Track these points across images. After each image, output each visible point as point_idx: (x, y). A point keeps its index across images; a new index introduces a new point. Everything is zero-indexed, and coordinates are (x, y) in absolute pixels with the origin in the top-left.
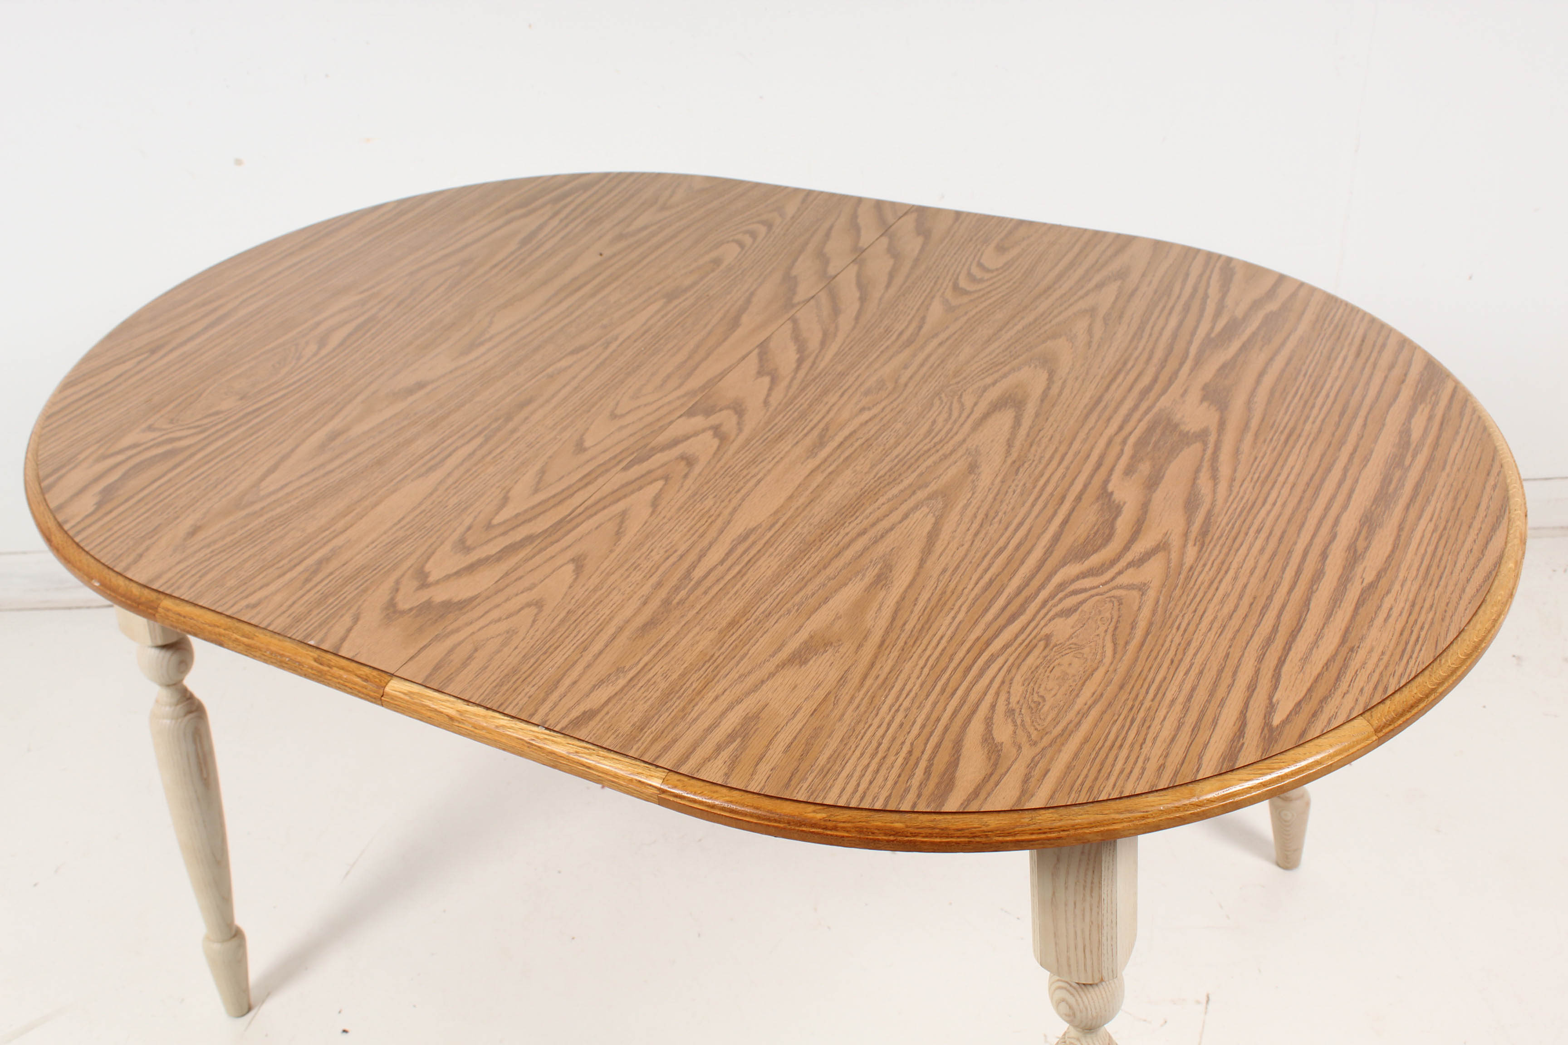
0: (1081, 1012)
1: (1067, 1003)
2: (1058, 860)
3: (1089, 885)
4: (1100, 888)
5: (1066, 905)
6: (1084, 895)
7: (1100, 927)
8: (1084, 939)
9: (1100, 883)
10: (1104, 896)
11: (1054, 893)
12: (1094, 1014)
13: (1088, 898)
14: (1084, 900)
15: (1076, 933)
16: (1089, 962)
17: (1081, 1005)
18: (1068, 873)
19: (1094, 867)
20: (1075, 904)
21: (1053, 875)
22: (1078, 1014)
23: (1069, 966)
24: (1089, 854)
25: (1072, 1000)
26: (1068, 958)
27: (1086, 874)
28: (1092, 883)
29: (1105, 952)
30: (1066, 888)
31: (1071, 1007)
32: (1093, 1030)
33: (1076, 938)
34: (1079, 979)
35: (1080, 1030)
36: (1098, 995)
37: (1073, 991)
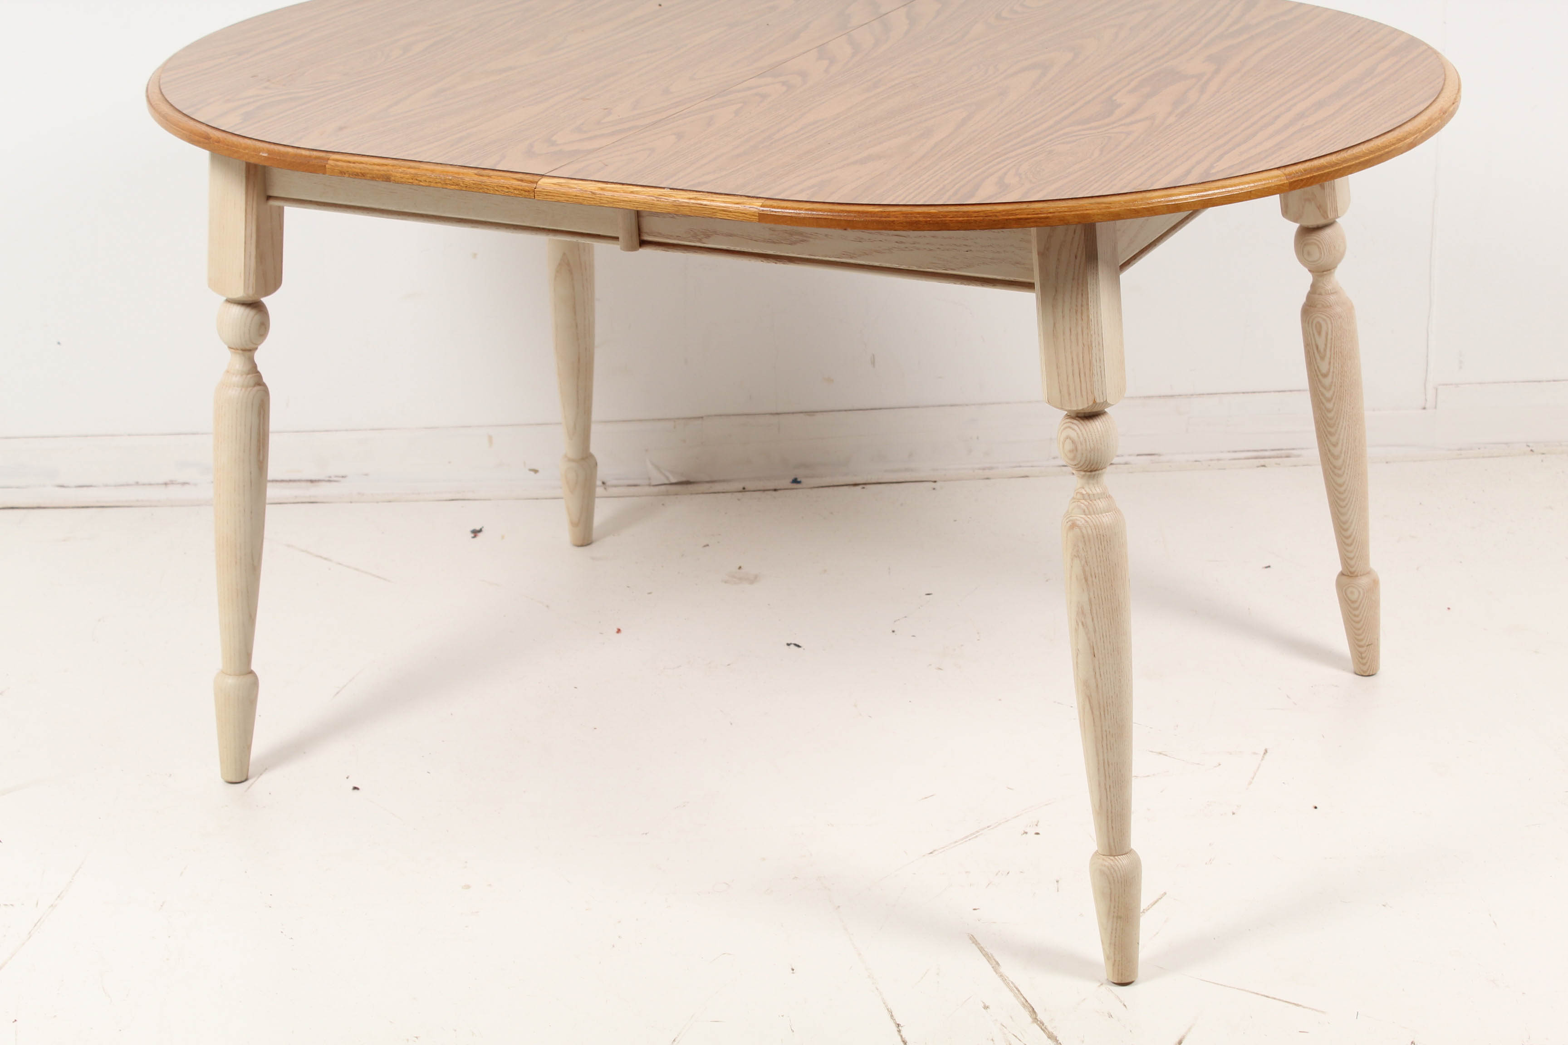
0: (1081, 444)
1: (1070, 439)
2: (1056, 291)
3: (1079, 310)
4: (1088, 309)
5: (1064, 333)
6: (1077, 319)
7: (1090, 347)
8: (1079, 364)
9: (1088, 304)
10: (1091, 317)
11: (1055, 324)
12: (1092, 446)
13: (1080, 322)
14: (1077, 324)
15: (1072, 359)
16: (1084, 385)
17: (1082, 438)
18: (1064, 302)
19: (1082, 290)
20: (1070, 330)
21: (1053, 307)
22: (1079, 448)
23: (1069, 394)
24: (1078, 279)
25: (1073, 434)
26: (1068, 386)
27: (1077, 298)
28: (1082, 306)
29: (1095, 372)
30: (1063, 317)
31: (1073, 442)
32: (1095, 471)
33: (1073, 364)
34: (1077, 405)
35: (1083, 473)
36: (1096, 425)
37: (1075, 427)
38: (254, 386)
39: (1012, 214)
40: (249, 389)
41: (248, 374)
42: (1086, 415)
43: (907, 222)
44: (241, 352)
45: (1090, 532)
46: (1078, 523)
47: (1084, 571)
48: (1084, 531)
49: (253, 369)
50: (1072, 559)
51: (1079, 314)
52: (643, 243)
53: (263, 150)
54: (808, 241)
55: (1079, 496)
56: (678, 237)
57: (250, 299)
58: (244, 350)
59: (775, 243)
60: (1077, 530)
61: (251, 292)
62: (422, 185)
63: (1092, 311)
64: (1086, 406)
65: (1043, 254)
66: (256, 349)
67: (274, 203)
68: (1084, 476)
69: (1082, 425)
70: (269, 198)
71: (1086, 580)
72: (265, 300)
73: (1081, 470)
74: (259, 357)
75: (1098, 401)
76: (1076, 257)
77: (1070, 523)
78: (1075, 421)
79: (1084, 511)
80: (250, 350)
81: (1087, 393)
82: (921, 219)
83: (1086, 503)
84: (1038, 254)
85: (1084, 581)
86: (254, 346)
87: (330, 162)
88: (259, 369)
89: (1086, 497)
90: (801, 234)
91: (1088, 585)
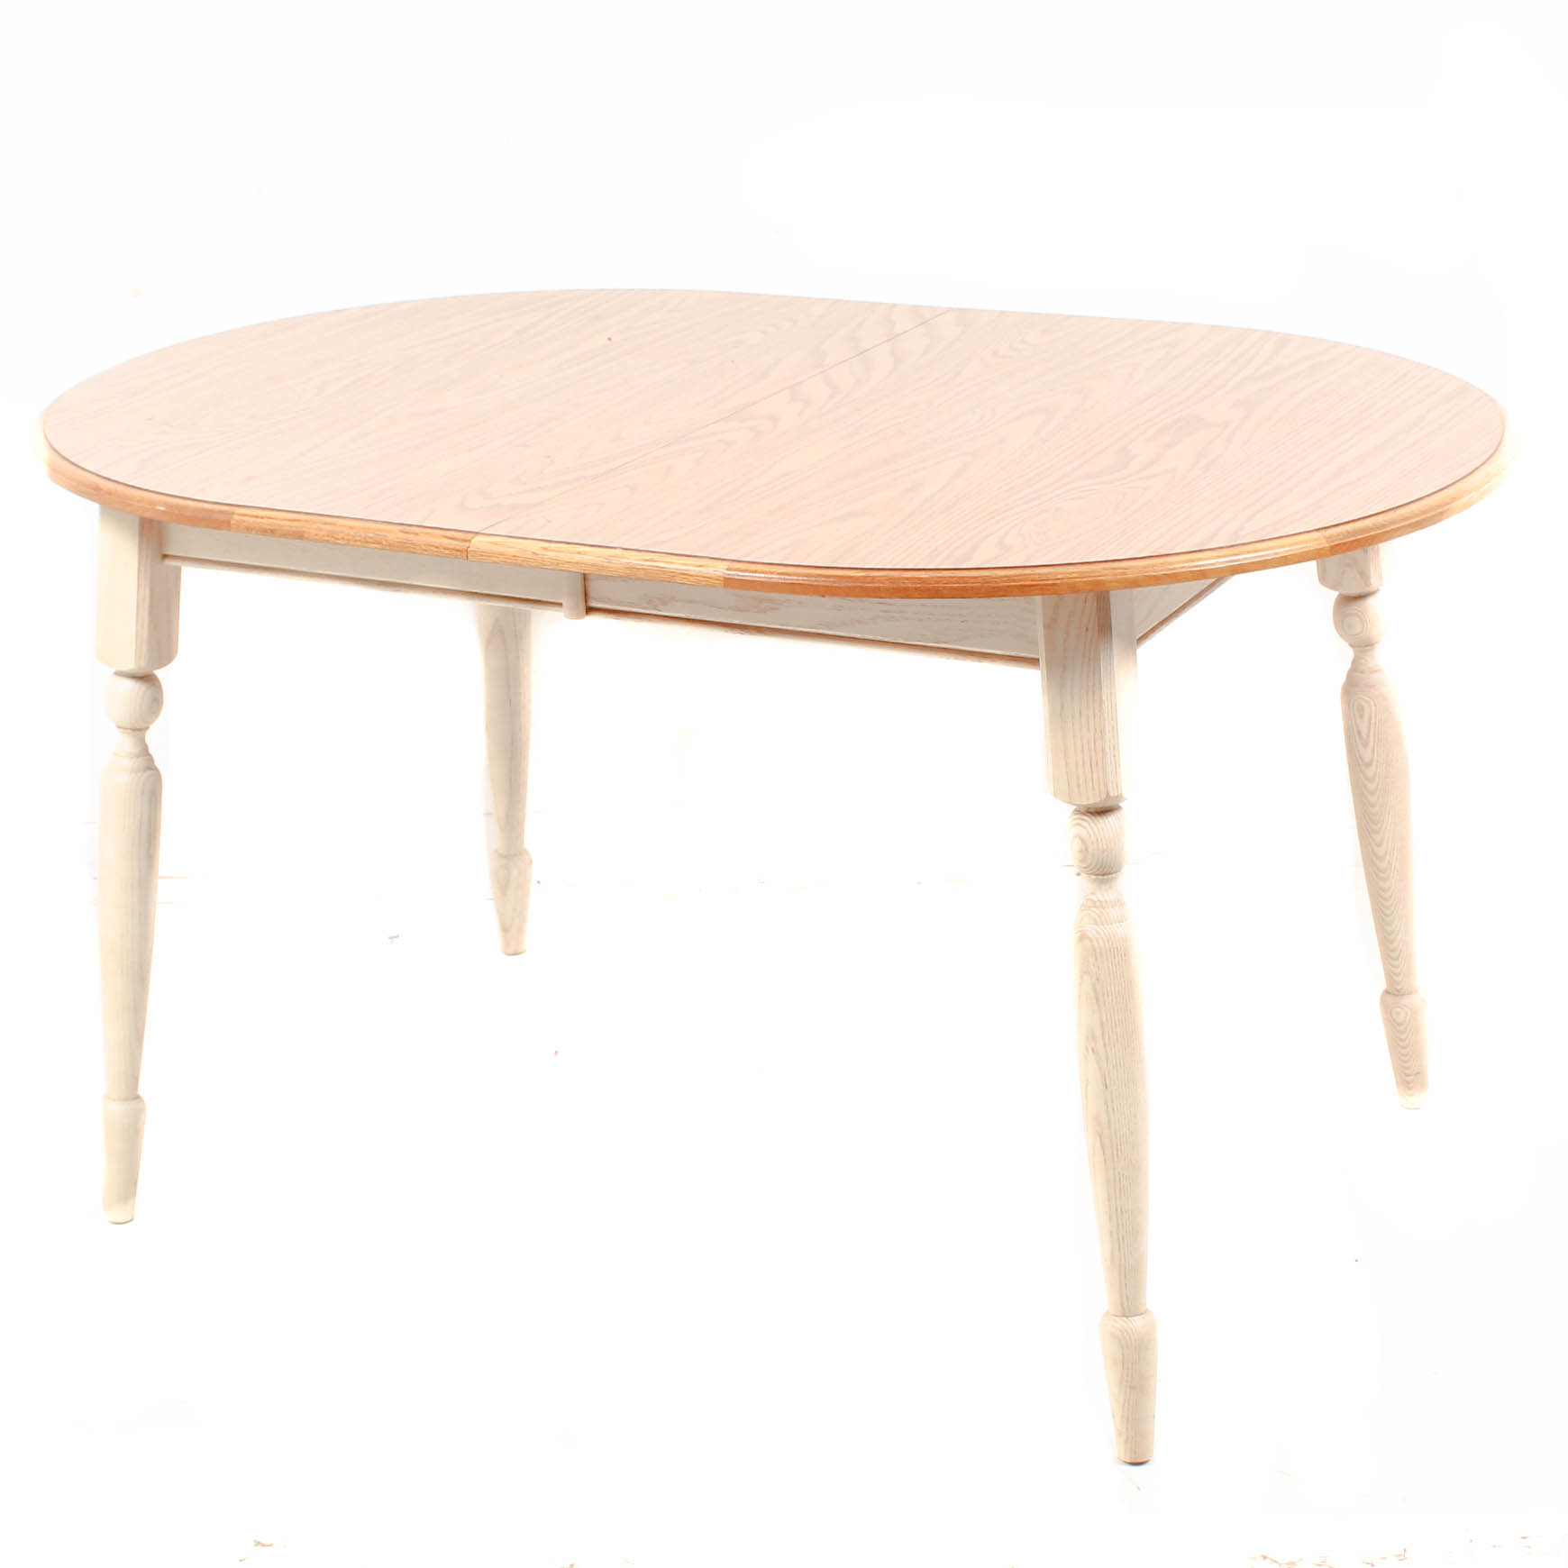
1: (1080, 837)
2: (1064, 668)
3: (1091, 690)
4: (1100, 688)
5: (1073, 717)
6: (1087, 701)
7: (1103, 732)
8: (1090, 751)
9: (1100, 683)
10: (1104, 698)
11: (1062, 708)
12: (1105, 847)
13: (1091, 703)
14: (1088, 706)
15: (1082, 745)
16: (1095, 775)
17: (1093, 837)
18: (1073, 680)
20: (1080, 713)
21: (1060, 684)
22: (1090, 847)
23: (1079, 786)
25: (1084, 833)
26: (1078, 778)
27: (1088, 677)
28: (1094, 685)
29: (1108, 761)
30: (1072, 697)
31: (1083, 841)
32: (1109, 874)
33: (1083, 751)
34: (1088, 799)
35: (1094, 877)
36: (1109, 821)
37: (1084, 824)
38: (145, 771)
39: (1014, 581)
40: (139, 774)
41: (138, 756)
42: (1099, 810)
43: (894, 589)
44: (129, 731)
45: (1101, 943)
46: (1089, 934)
47: (1095, 990)
48: (1095, 943)
49: (144, 753)
50: (1082, 977)
51: (1091, 693)
52: (590, 610)
53: (159, 503)
54: (777, 609)
55: (1089, 903)
56: (631, 604)
57: (142, 672)
58: (134, 730)
59: (741, 611)
60: (1087, 942)
61: (143, 664)
62: (340, 544)
63: (1105, 690)
64: (1098, 800)
65: (1049, 626)
66: (147, 728)
67: (168, 562)
68: (1095, 880)
69: (1094, 822)
70: (165, 556)
71: (1097, 1000)
72: (158, 673)
73: (1091, 874)
74: (150, 737)
75: (1112, 794)
76: (1087, 629)
77: (1079, 934)
78: (1086, 818)
79: (1095, 920)
80: (140, 730)
81: (1099, 785)
82: (910, 585)
83: (1097, 912)
84: (1044, 626)
85: (1094, 1001)
86: (146, 725)
87: (236, 517)
88: (151, 751)
89: (1098, 904)
90: (770, 600)
91: (1099, 1006)
